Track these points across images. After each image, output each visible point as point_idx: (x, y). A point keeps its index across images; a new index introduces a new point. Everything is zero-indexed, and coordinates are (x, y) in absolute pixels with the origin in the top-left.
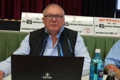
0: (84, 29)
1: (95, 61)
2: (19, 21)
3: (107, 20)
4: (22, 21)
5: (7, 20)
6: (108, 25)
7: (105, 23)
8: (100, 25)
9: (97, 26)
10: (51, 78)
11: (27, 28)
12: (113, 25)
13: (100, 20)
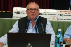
0: (51, 17)
1: (58, 36)
2: (12, 12)
3: (65, 12)
4: (13, 12)
5: (5, 12)
6: (66, 14)
7: (64, 13)
8: (61, 14)
9: (59, 15)
10: (31, 46)
11: (16, 16)
12: (69, 15)
13: (61, 12)
